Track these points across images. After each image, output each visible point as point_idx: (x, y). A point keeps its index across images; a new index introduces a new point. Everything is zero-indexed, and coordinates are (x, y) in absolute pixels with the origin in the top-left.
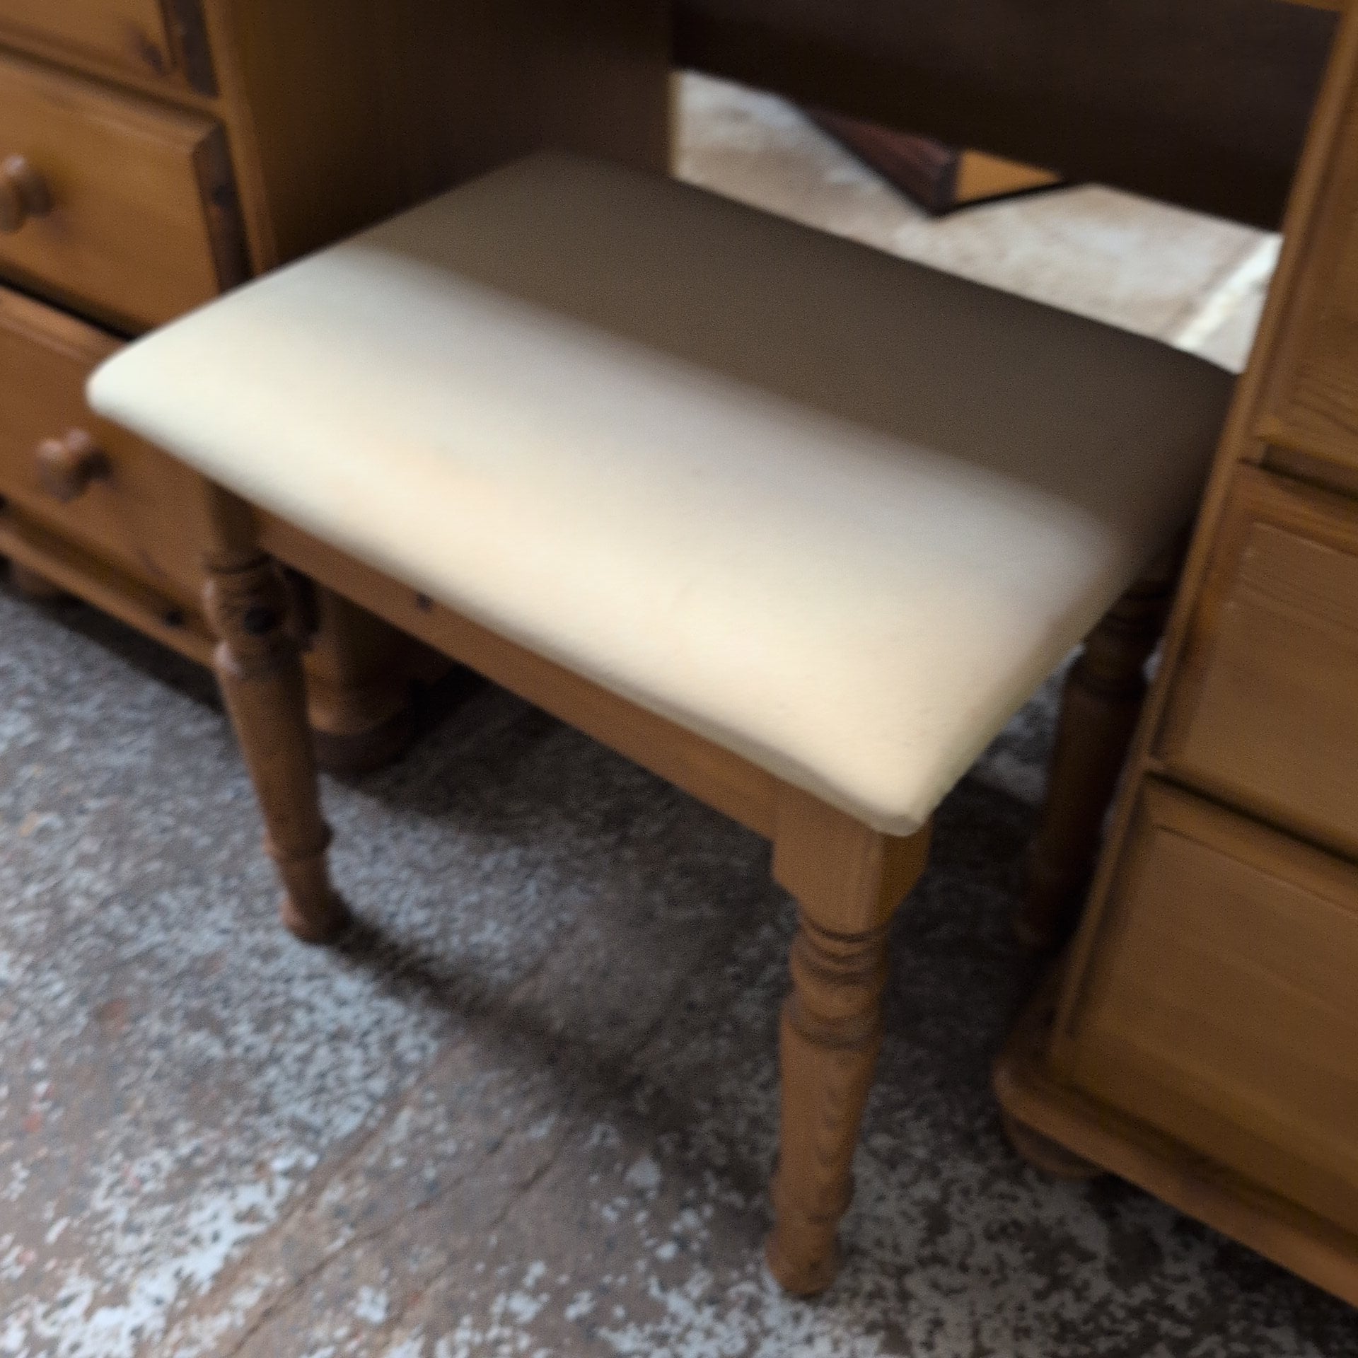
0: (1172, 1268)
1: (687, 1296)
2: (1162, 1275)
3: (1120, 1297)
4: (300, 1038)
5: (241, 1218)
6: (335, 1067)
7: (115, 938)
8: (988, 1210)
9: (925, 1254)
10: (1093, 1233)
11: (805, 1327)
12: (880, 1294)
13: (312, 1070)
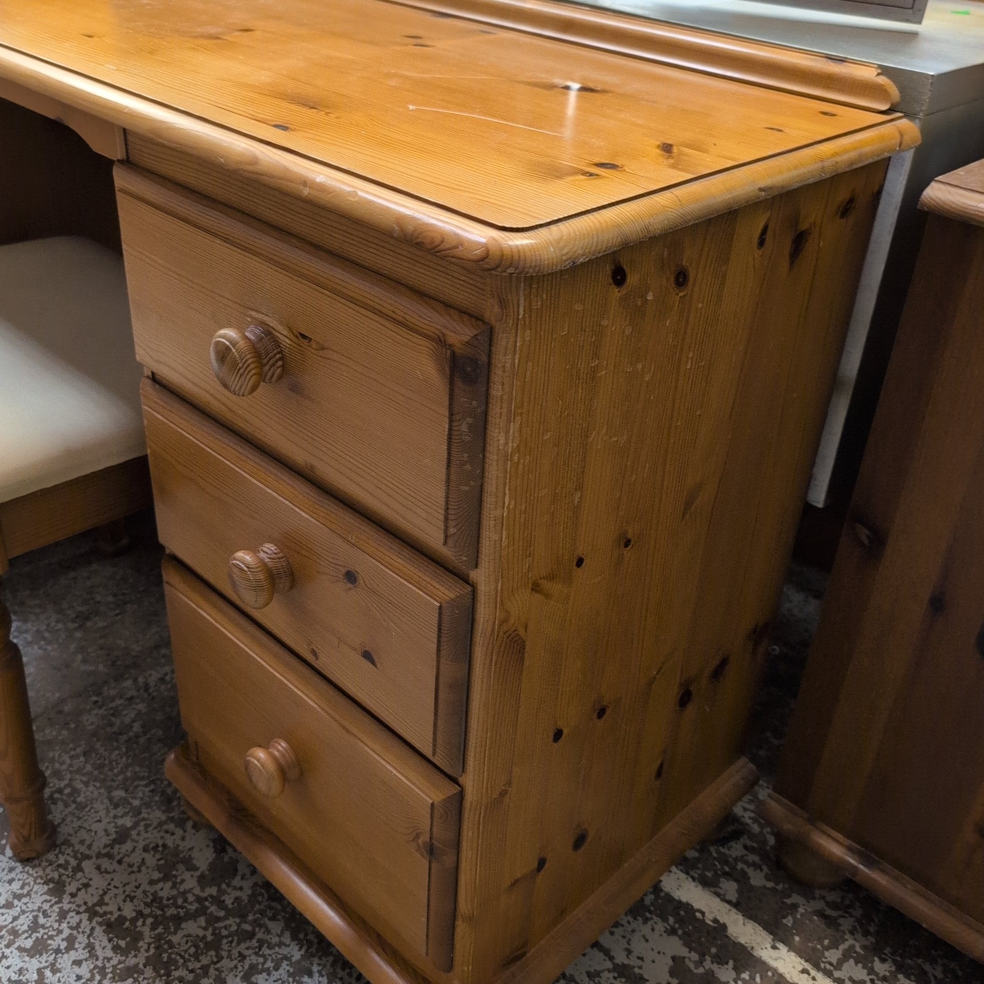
0: (237, 882)
2: (228, 885)
3: (197, 891)
8: (153, 837)
9: (104, 852)
10: (204, 858)
11: (13, 875)
12: (65, 866)
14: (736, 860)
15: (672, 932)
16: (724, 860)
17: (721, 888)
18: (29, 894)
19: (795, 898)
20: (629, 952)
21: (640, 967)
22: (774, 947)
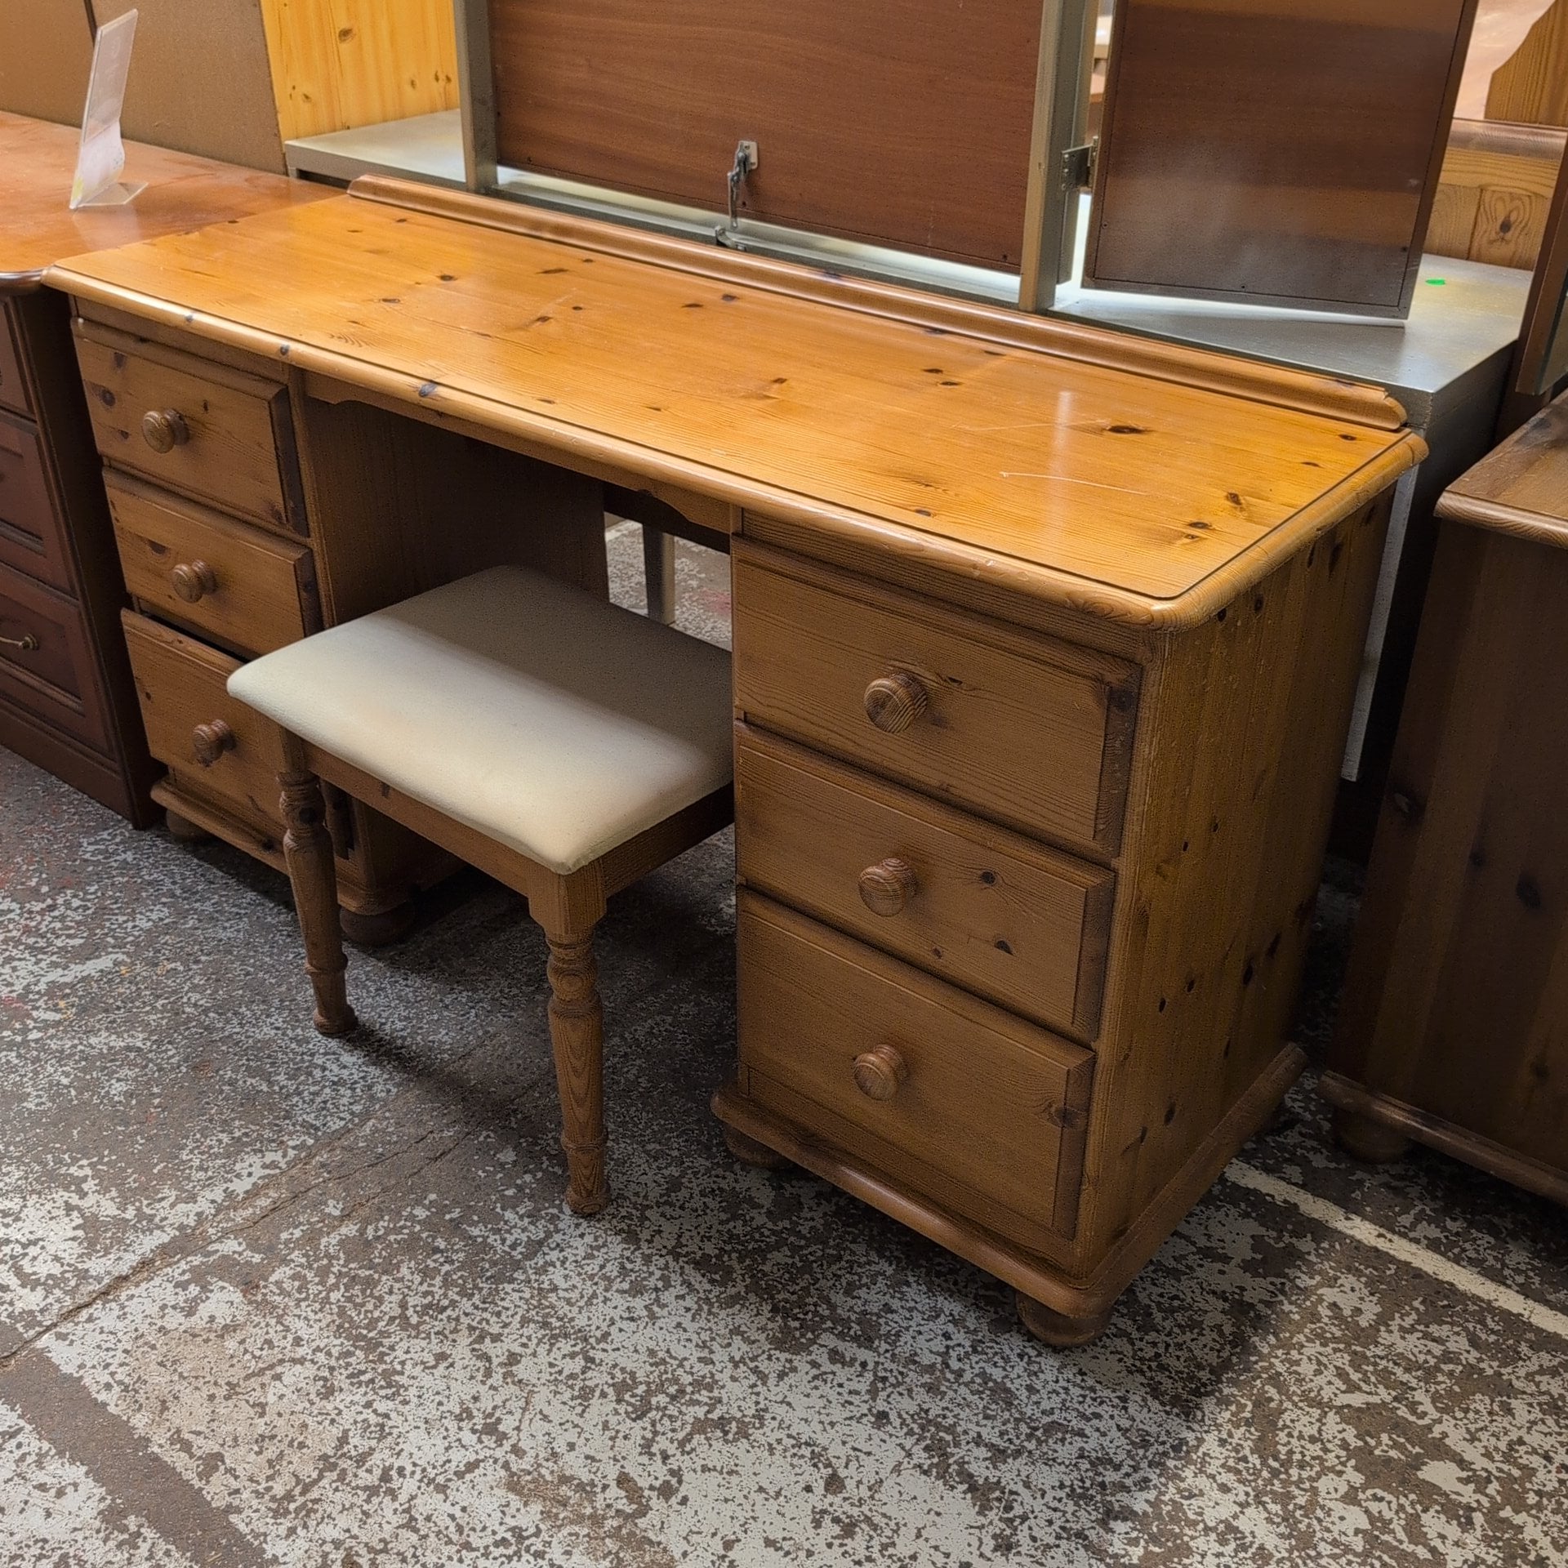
0: (806, 1214)
1: (517, 1213)
2: (799, 1217)
3: (770, 1225)
4: (314, 1083)
5: (265, 1166)
6: (333, 1098)
7: (209, 1029)
8: (706, 1182)
9: (662, 1200)
10: (765, 1196)
11: (581, 1230)
12: (630, 1216)
13: (318, 1100)
14: (1295, 1146)
15: (1246, 1215)
16: (1282, 1148)
17: (1285, 1173)
18: (604, 1245)
19: (1359, 1175)
20: (1209, 1236)
21: (1223, 1248)
22: (1347, 1219)
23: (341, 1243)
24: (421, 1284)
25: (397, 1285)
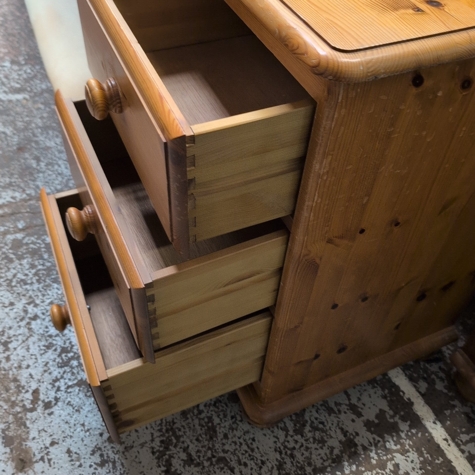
4: (52, 171)
5: (13, 198)
6: (54, 180)
7: (34, 135)
13: (49, 178)
14: (433, 373)
15: (384, 397)
16: (426, 370)
17: (418, 384)
19: (456, 402)
20: (359, 399)
21: (362, 409)
22: (434, 423)
23: (14, 240)
24: (27, 269)
25: (19, 266)
